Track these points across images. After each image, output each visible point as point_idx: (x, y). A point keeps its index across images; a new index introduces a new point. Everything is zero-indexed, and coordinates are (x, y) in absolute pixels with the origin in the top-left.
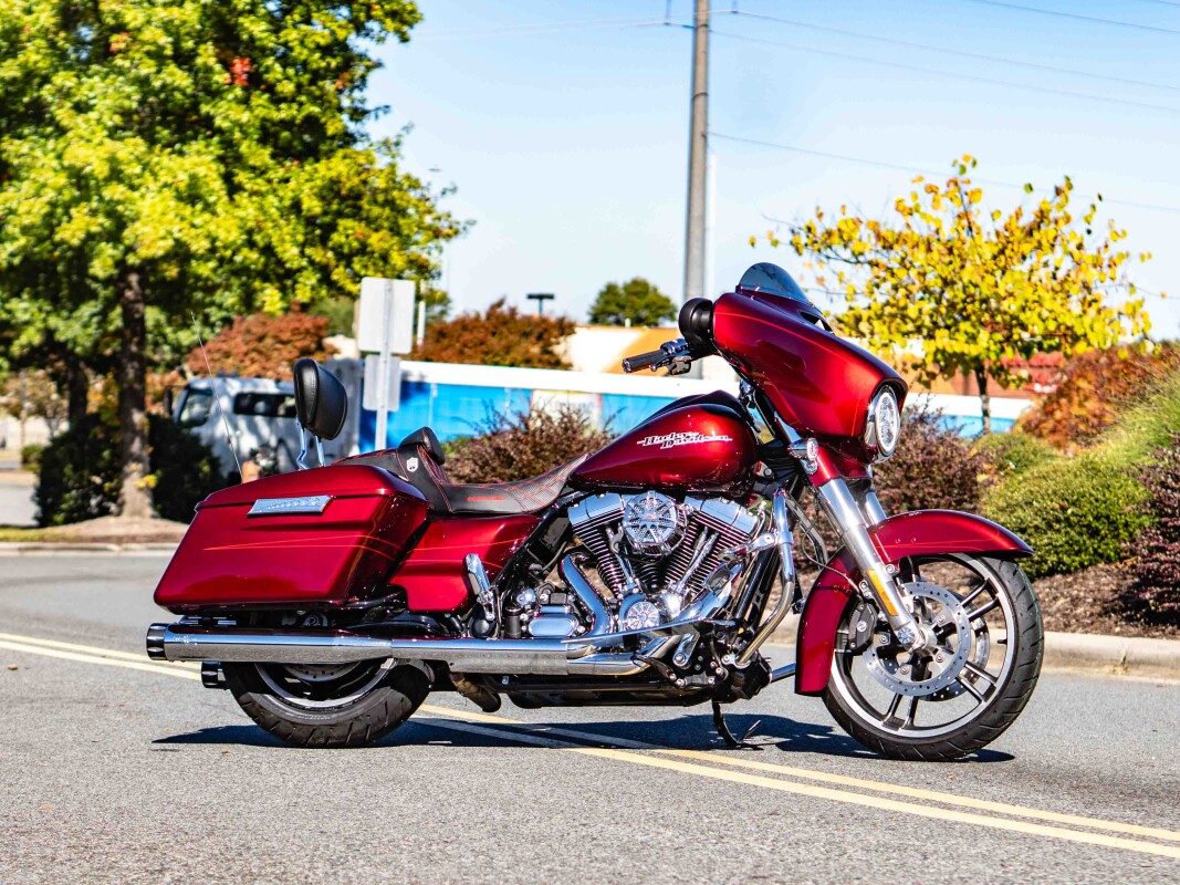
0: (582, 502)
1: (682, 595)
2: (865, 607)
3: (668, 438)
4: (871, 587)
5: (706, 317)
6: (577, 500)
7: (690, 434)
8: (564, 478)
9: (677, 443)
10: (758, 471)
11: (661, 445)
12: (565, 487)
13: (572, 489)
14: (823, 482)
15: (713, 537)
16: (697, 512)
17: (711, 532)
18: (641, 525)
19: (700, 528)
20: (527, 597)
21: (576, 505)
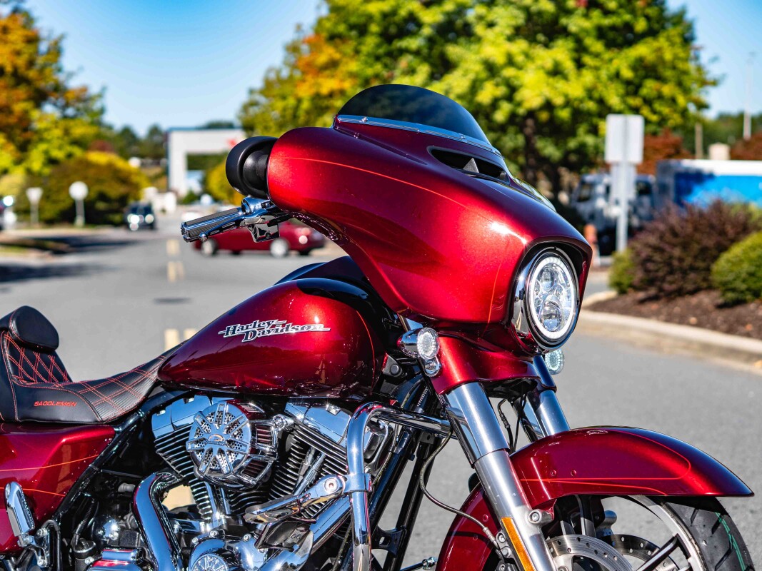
3: (251, 328)
4: (511, 541)
7: (275, 322)
8: (155, 374)
9: (259, 334)
10: (384, 366)
11: (241, 336)
12: (155, 386)
14: (453, 386)
15: (320, 460)
17: (316, 456)
19: (304, 446)
21: (163, 412)
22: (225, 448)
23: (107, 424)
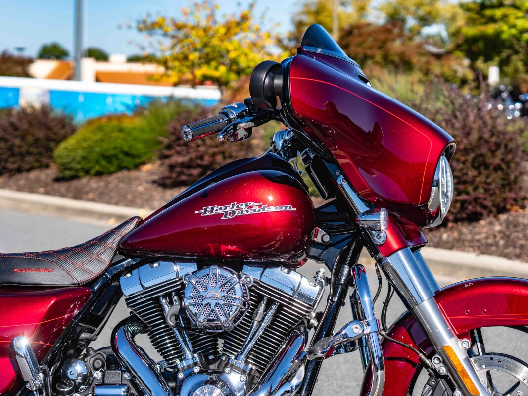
0: (135, 272)
1: (244, 372)
2: (437, 383)
3: (229, 208)
4: (446, 362)
5: (278, 82)
6: (129, 269)
7: (252, 204)
8: (115, 245)
9: (238, 213)
10: (316, 236)
11: (221, 215)
12: (115, 254)
13: (123, 257)
14: (391, 252)
15: (274, 308)
16: (257, 283)
17: (270, 303)
18: (204, 303)
19: (260, 298)
20: (77, 369)
21: (129, 275)
22: (222, 302)
23: (82, 286)
